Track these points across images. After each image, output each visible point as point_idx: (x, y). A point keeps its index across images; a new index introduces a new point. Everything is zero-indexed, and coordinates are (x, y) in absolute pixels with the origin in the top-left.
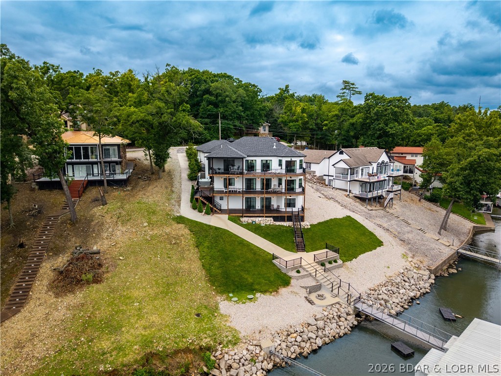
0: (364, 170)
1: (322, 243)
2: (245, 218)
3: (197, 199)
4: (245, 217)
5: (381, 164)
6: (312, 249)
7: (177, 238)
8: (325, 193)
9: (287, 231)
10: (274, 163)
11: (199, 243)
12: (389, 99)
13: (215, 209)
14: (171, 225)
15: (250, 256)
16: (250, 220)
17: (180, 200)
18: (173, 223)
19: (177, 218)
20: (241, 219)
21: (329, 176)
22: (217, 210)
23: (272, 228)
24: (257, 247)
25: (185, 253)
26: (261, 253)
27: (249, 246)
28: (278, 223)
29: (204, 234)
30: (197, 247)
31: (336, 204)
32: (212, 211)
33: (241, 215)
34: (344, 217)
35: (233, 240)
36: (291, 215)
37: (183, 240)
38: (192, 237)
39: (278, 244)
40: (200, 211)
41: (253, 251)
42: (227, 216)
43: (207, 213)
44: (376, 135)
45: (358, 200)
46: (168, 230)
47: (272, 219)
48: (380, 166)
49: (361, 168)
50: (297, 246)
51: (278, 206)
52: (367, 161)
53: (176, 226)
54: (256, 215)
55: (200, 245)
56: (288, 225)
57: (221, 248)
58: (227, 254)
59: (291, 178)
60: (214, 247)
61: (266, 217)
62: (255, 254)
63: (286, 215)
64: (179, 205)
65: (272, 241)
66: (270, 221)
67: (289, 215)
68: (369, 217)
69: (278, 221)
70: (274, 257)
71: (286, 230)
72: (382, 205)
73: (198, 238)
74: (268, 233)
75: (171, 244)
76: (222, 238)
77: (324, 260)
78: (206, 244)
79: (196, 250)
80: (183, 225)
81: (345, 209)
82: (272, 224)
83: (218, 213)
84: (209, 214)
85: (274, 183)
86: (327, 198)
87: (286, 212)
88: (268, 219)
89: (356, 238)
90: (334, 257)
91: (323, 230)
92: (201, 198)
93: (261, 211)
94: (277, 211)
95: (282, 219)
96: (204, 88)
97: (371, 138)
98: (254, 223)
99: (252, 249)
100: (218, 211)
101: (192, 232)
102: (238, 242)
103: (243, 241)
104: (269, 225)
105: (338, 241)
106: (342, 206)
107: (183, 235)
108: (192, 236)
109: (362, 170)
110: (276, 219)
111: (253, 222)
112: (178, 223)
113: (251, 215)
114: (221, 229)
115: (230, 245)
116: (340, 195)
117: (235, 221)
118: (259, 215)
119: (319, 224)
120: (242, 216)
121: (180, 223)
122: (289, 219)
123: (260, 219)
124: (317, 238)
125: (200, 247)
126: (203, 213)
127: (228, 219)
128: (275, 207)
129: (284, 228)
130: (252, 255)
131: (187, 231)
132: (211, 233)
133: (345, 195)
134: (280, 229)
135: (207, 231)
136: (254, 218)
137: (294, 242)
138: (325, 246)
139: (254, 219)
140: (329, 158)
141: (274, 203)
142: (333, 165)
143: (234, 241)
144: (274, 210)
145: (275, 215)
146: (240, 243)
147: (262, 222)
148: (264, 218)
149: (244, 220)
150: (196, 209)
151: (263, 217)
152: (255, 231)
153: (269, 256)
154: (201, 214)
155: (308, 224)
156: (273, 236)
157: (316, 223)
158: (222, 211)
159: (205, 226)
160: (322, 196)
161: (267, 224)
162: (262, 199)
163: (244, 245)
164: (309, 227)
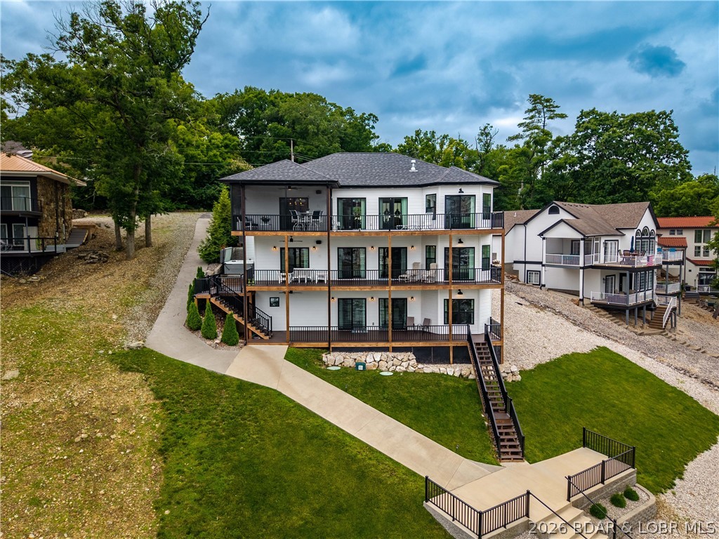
0: (609, 246)
1: (567, 428)
2: (336, 354)
3: (202, 303)
4: (335, 349)
5: (643, 234)
6: (542, 451)
7: (103, 421)
8: (528, 297)
9: (457, 391)
10: (415, 203)
11: (172, 439)
12: (628, 116)
13: (253, 329)
14: (99, 375)
15: (343, 484)
16: (349, 360)
17: (161, 307)
18: (109, 368)
19: (126, 355)
20: (325, 358)
21: (525, 263)
22: (258, 332)
23: (413, 382)
24: (371, 449)
25: (107, 480)
26: (383, 471)
27: (345, 445)
28: (429, 368)
29: (197, 405)
30: (162, 452)
31: (562, 320)
32: (242, 335)
33: (325, 345)
34: (592, 351)
35: (289, 425)
36: (465, 343)
37: (120, 427)
38: (156, 416)
39: (435, 435)
40: (209, 336)
41: (354, 467)
42: (284, 349)
43: (229, 341)
44: (606, 187)
45: (603, 313)
46: (79, 392)
47: (412, 356)
48: (641, 238)
49: (603, 240)
50: (498, 440)
51: (427, 321)
52: (612, 227)
53: (113, 378)
54: (366, 345)
55: (176, 444)
56: (457, 374)
57: (244, 458)
58: (261, 479)
59: (460, 242)
60: (223, 451)
61: (395, 350)
62: (362, 475)
63: (451, 344)
64: (152, 321)
65: (415, 423)
66: (406, 363)
67: (459, 344)
68: (648, 352)
69: (430, 362)
70: (431, 489)
71: (454, 388)
72: (656, 324)
73: (175, 420)
74: (403, 400)
75: (72, 442)
76: (256, 420)
77: (598, 491)
78: (197, 442)
79: (157, 465)
80: (138, 377)
81: (585, 332)
82: (411, 369)
83: (262, 341)
84: (234, 344)
85: (415, 257)
86: (536, 306)
87: (450, 337)
88: (401, 356)
89: (652, 409)
90: (621, 479)
91: (557, 387)
92: (213, 300)
93: (381, 334)
94: (425, 333)
95: (440, 355)
96: (269, 113)
97: (597, 194)
98: (361, 368)
99: (353, 459)
100: (262, 335)
101: (161, 398)
102: (306, 431)
103: (324, 429)
104: (405, 372)
105: (607, 420)
106: (575, 324)
107: (126, 410)
108: (157, 411)
109: (606, 244)
110: (423, 355)
111: (357, 365)
112: (125, 369)
113: (353, 345)
114: (258, 386)
115: (279, 444)
116: (563, 302)
117: (305, 362)
118: (374, 345)
119: (540, 368)
120: (327, 350)
121: (129, 369)
122: (462, 355)
123: (378, 356)
124: (548, 411)
125: (173, 456)
126: (218, 341)
127: (286, 358)
128: (419, 321)
129: (450, 383)
130: (353, 482)
131: (146, 396)
132: (224, 403)
133: (572, 300)
134: (438, 385)
135: (209, 396)
136: (360, 354)
137: (483, 428)
138: (577, 438)
139: (360, 356)
140: (525, 224)
141: (416, 313)
142: (541, 235)
143: (295, 428)
144: (415, 332)
145: (421, 344)
146: (313, 437)
147: (383, 365)
148: (391, 354)
149: (334, 360)
150: (198, 329)
151: (386, 349)
152: (364, 392)
153: (411, 485)
154: (209, 342)
155: (514, 369)
156: (418, 408)
157: (531, 367)
158: (273, 337)
159: (207, 379)
160: (523, 302)
161: (398, 369)
162: (383, 302)
163: (326, 442)
164: (519, 378)
